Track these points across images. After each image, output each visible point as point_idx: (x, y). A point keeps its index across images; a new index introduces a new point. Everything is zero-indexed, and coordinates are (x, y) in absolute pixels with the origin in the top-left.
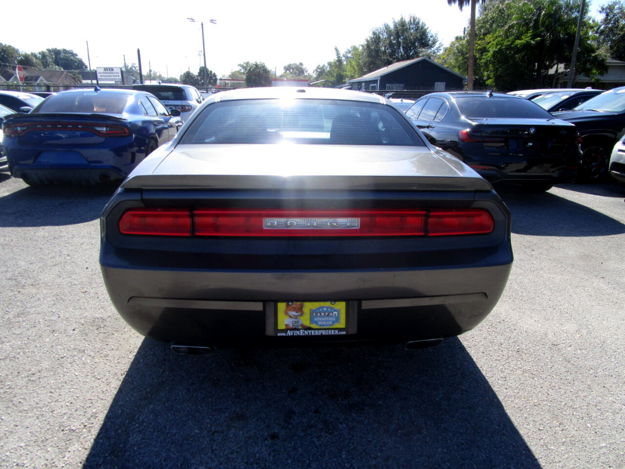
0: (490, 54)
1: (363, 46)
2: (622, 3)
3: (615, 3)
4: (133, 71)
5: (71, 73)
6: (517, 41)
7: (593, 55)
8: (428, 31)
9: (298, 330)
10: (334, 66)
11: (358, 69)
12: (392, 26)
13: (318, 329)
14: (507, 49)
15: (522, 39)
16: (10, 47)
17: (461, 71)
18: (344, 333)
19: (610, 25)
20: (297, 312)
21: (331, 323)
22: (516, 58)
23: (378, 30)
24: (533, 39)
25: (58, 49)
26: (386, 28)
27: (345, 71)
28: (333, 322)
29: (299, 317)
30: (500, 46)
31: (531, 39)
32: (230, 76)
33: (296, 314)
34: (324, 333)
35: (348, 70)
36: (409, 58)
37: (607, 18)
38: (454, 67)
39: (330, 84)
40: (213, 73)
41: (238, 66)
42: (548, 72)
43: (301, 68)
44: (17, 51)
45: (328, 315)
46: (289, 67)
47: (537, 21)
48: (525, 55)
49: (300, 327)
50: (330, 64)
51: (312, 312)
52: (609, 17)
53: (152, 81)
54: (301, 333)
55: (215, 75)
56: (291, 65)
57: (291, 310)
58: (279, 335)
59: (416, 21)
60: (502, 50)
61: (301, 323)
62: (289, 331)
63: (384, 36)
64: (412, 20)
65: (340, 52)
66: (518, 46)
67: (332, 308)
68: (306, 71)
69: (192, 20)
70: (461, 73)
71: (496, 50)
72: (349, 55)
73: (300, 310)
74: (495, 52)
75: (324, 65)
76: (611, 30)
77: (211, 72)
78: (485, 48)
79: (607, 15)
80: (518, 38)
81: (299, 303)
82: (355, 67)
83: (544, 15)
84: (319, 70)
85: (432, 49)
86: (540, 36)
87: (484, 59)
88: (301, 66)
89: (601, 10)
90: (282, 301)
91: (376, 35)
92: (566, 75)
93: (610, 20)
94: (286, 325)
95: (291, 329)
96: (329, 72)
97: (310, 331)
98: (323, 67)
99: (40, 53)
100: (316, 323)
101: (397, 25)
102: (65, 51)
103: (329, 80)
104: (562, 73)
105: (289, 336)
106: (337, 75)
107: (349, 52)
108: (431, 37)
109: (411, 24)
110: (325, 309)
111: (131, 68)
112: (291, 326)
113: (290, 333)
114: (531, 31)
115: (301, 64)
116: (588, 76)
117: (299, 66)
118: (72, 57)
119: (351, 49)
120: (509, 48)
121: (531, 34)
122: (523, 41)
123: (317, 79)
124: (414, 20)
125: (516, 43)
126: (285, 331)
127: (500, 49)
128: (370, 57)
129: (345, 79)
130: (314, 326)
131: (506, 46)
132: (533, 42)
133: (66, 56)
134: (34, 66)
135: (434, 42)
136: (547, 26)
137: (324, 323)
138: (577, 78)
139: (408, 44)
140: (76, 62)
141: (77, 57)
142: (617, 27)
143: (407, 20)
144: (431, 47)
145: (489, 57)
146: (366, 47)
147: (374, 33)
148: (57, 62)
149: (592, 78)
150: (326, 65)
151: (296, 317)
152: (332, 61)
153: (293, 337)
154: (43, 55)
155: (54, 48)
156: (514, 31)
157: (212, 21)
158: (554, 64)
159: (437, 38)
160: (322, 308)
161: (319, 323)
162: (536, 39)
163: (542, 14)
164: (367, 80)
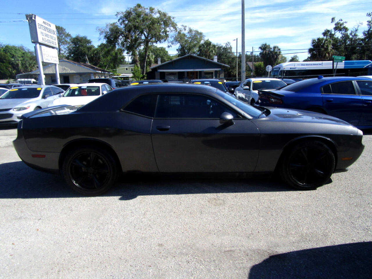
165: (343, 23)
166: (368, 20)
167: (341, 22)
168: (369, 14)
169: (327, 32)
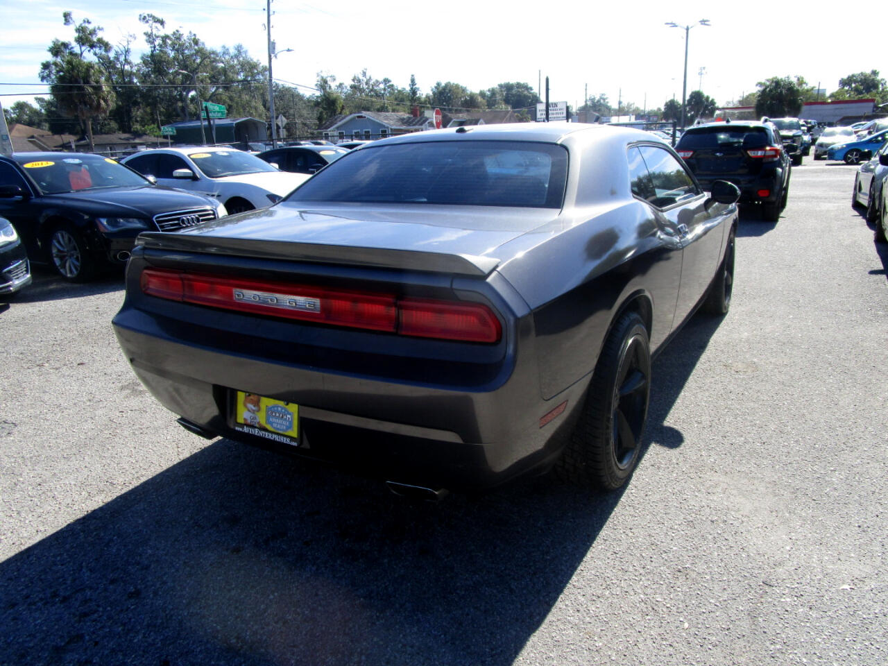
4: (601, 104)
5: (518, 112)
13: (272, 432)
16: (457, 86)
18: (295, 444)
20: (254, 406)
21: (284, 427)
25: (511, 83)
28: (287, 428)
32: (740, 102)
33: (254, 408)
34: (276, 438)
40: (710, 99)
41: (757, 85)
43: (873, 80)
44: (464, 90)
45: (283, 417)
46: (851, 80)
49: (257, 425)
51: (269, 409)
53: (621, 117)
54: (256, 432)
55: (713, 103)
56: (853, 76)
57: (249, 402)
58: (237, 428)
67: (286, 410)
68: (883, 84)
69: (674, 25)
77: (708, 98)
88: (873, 77)
94: (245, 419)
95: (248, 425)
97: (264, 433)
99: (489, 91)
100: (271, 424)
102: (519, 85)
105: (244, 433)
110: (280, 409)
111: (598, 101)
113: (246, 430)
115: (874, 73)
117: (870, 76)
118: (526, 92)
126: (242, 425)
130: (269, 427)
133: (519, 91)
134: (478, 107)
137: (278, 426)
140: (529, 97)
141: (532, 92)
148: (507, 101)
153: (248, 435)
154: (493, 92)
155: (507, 82)
157: (703, 22)
160: (277, 407)
161: (275, 425)
165: (95, 31)
166: (146, 32)
167: (91, 27)
168: (142, 17)
169: (62, 48)
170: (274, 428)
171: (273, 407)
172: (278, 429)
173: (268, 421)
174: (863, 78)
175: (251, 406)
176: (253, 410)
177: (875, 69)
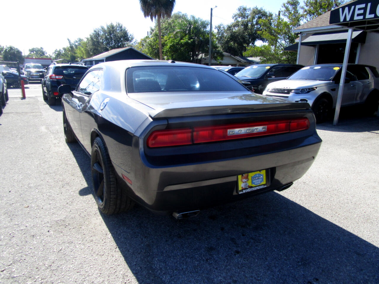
0: (168, 47)
1: (88, 39)
2: (224, 25)
3: (221, 25)
6: (181, 40)
7: (217, 50)
8: (128, 32)
9: (247, 189)
10: (68, 50)
11: (86, 53)
12: (106, 28)
13: (255, 187)
14: (176, 44)
15: (184, 40)
17: (152, 55)
18: (266, 186)
19: (220, 36)
20: (246, 179)
21: (260, 182)
22: (181, 49)
23: (97, 29)
24: (189, 40)
26: (102, 29)
27: (76, 54)
28: (261, 182)
29: (247, 182)
30: (173, 43)
31: (188, 40)
34: (258, 188)
35: (78, 53)
36: (119, 47)
37: (218, 32)
38: (147, 53)
39: (67, 62)
42: (198, 58)
43: (42, 51)
45: (259, 178)
46: (33, 50)
47: (190, 30)
48: (186, 48)
49: (248, 187)
50: (65, 49)
51: (252, 177)
52: (219, 32)
54: (249, 190)
57: (243, 178)
58: (240, 193)
59: (120, 26)
60: (174, 45)
61: (248, 185)
62: (244, 190)
63: (101, 33)
64: (118, 25)
65: (71, 41)
66: (183, 43)
67: (260, 174)
68: (46, 53)
70: (152, 57)
71: (171, 44)
72: (77, 44)
73: (247, 178)
74: (171, 46)
75: (60, 49)
76: (221, 38)
78: (164, 43)
79: (218, 30)
80: (181, 39)
81: (246, 174)
82: (83, 51)
83: (193, 27)
84: (56, 53)
85: (132, 42)
86: (192, 39)
87: (165, 49)
88: (41, 50)
89: (215, 27)
90: (240, 174)
91: (96, 32)
92: (205, 59)
93: (220, 33)
94: (242, 187)
96: (64, 53)
97: (252, 189)
98: (59, 51)
100: (254, 183)
101: (109, 27)
103: (65, 59)
104: (204, 58)
105: (244, 193)
106: (71, 56)
107: (77, 42)
108: (131, 35)
109: (117, 27)
110: (257, 175)
112: (244, 188)
113: (244, 191)
114: (187, 36)
115: (42, 48)
116: (216, 60)
119: (77, 40)
120: (178, 44)
121: (188, 37)
122: (184, 41)
123: (56, 58)
124: (119, 24)
125: (181, 42)
126: (242, 190)
127: (173, 44)
128: (94, 45)
129: (77, 59)
130: (253, 185)
131: (176, 43)
132: (189, 41)
135: (132, 39)
136: (195, 34)
137: (257, 183)
138: (212, 61)
139: (117, 38)
142: (223, 37)
143: (115, 24)
144: (131, 41)
145: (167, 48)
146: (90, 39)
147: (95, 31)
149: (218, 61)
150: (62, 49)
151: (246, 182)
152: (66, 47)
153: (246, 193)
156: (179, 35)
158: (200, 54)
159: (133, 36)
160: (256, 175)
161: (256, 183)
162: (191, 40)
163: (192, 27)
164: (96, 60)
170: (256, 184)
171: (254, 176)
172: (257, 184)
173: (252, 183)
174: (38, 49)
175: (244, 180)
176: (245, 181)
177: (41, 47)
